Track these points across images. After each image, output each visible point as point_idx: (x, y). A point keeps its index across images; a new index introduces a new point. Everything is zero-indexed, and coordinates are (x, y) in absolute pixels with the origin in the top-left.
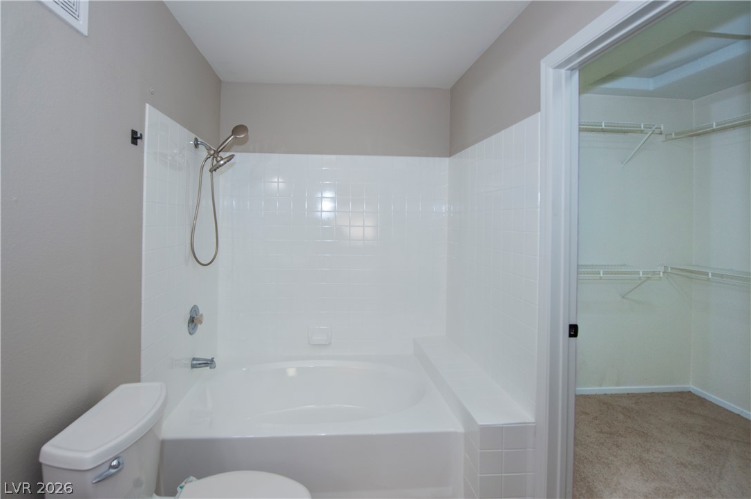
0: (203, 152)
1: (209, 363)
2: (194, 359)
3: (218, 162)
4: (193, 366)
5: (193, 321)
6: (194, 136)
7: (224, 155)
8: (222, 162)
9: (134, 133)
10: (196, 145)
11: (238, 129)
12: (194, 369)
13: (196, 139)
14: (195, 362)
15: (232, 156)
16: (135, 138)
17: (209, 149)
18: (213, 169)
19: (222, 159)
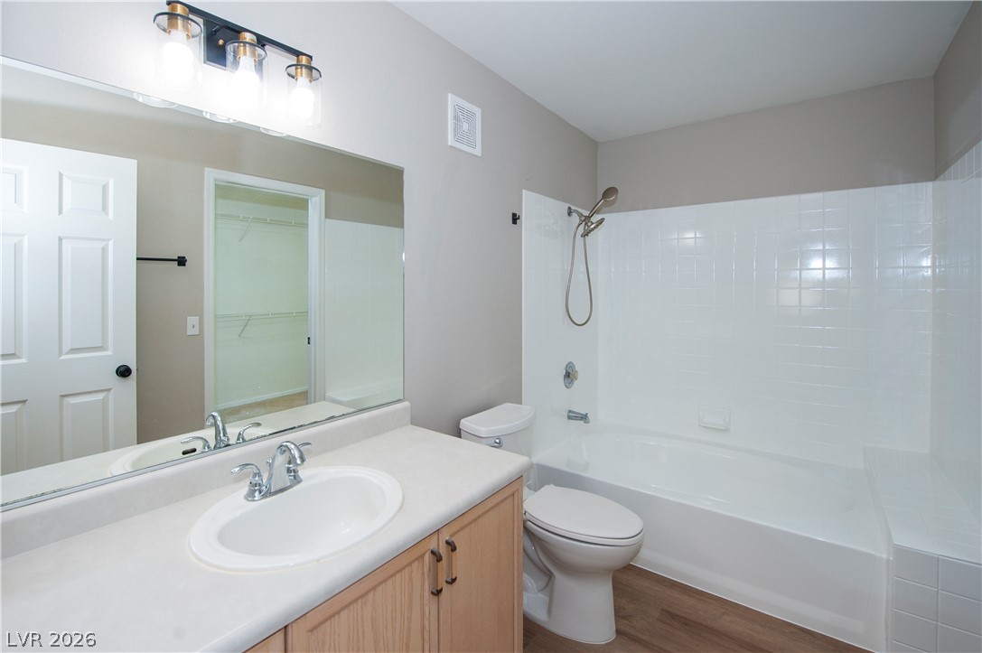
0: (575, 219)
1: (584, 418)
2: (570, 411)
3: (589, 227)
4: (570, 418)
5: (569, 376)
6: (568, 205)
7: (596, 218)
8: (592, 226)
9: (514, 215)
10: (570, 213)
11: (610, 192)
12: (571, 421)
13: (570, 208)
14: (571, 414)
15: (603, 220)
16: (515, 219)
17: (580, 215)
18: (585, 235)
19: (593, 223)
